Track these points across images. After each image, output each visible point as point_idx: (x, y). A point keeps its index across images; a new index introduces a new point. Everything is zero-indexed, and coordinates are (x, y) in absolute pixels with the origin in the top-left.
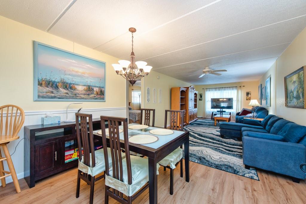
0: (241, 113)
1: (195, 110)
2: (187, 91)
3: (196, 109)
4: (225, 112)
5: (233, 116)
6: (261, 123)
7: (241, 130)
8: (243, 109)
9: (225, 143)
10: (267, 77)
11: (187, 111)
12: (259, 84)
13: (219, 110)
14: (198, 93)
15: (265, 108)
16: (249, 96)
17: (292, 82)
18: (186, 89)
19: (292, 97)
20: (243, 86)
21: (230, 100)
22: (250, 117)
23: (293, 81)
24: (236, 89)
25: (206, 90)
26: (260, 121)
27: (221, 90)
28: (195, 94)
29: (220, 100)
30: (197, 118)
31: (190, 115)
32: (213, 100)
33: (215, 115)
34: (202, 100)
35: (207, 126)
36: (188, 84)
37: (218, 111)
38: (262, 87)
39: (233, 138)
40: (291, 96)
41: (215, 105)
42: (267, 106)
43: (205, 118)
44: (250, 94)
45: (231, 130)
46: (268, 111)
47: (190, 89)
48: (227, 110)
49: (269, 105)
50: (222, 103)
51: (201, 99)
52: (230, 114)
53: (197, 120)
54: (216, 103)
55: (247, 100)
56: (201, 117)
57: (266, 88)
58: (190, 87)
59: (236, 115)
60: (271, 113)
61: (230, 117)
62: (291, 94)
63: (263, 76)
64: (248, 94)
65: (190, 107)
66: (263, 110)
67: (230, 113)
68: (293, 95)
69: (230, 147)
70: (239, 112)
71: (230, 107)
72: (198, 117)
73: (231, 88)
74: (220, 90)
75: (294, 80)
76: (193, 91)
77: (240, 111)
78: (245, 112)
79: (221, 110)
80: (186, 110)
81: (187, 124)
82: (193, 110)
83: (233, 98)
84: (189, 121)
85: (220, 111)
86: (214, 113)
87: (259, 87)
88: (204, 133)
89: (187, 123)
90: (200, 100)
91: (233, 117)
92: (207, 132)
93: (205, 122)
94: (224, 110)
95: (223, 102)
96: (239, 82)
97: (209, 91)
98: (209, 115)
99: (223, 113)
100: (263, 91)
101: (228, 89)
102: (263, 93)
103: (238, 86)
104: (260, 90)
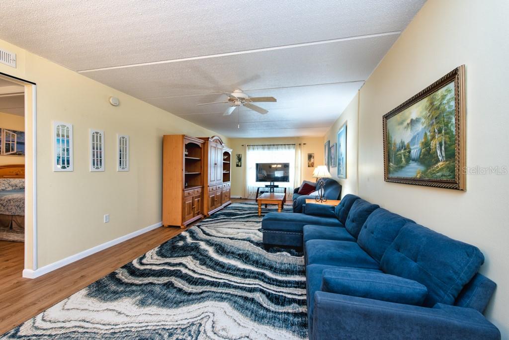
0: (302, 190)
1: (225, 184)
2: (205, 145)
3: (229, 183)
4: (277, 186)
5: (290, 193)
6: (334, 210)
7: (302, 231)
8: (304, 181)
9: (271, 268)
10: (340, 127)
11: (205, 189)
12: (326, 141)
13: (268, 183)
14: (232, 152)
15: (337, 180)
16: (312, 160)
17: (405, 124)
18: (202, 141)
19: (403, 159)
20: (304, 144)
21: (286, 166)
22: (316, 198)
23: (409, 121)
24: (294, 148)
25: (247, 148)
26: (333, 208)
27: (272, 148)
28: (226, 154)
29: (273, 166)
30: (231, 199)
31: (213, 198)
32: (259, 167)
33: (262, 192)
34: (241, 166)
35: (244, 218)
36: (208, 133)
37: (267, 186)
38: (330, 146)
39: (287, 248)
40: (401, 158)
41: (266, 175)
42: (339, 177)
43: (246, 199)
44: (314, 157)
45: (283, 232)
46: (341, 187)
47: (211, 143)
48: (282, 185)
49: (344, 176)
50: (276, 172)
51: (239, 164)
52: (285, 192)
53: (230, 204)
54: (266, 172)
55: (309, 166)
56: (239, 197)
57: (337, 146)
58: (212, 137)
59: (294, 193)
60: (347, 191)
61: (285, 195)
62: (402, 151)
63: (332, 125)
64: (310, 157)
65: (212, 179)
66: (333, 186)
67: (285, 189)
68: (407, 154)
69: (280, 283)
70: (298, 187)
71: (285, 179)
72: (231, 197)
73: (287, 146)
75: (414, 118)
76: (219, 146)
77: (299, 185)
78: (307, 188)
79: (272, 184)
80: (203, 188)
81: (205, 217)
82: (220, 186)
83: (289, 164)
84: (209, 210)
85: (271, 185)
86: (260, 190)
87: (325, 146)
88: (231, 239)
89: (206, 214)
90: (238, 166)
91: (289, 196)
92: (239, 236)
93: (243, 209)
94: (276, 183)
95: (277, 169)
96: (298, 138)
97: (253, 149)
98: (252, 193)
99: (275, 188)
100: (333, 151)
101: (282, 148)
102: (333, 155)
103: (297, 143)
104: (327, 150)
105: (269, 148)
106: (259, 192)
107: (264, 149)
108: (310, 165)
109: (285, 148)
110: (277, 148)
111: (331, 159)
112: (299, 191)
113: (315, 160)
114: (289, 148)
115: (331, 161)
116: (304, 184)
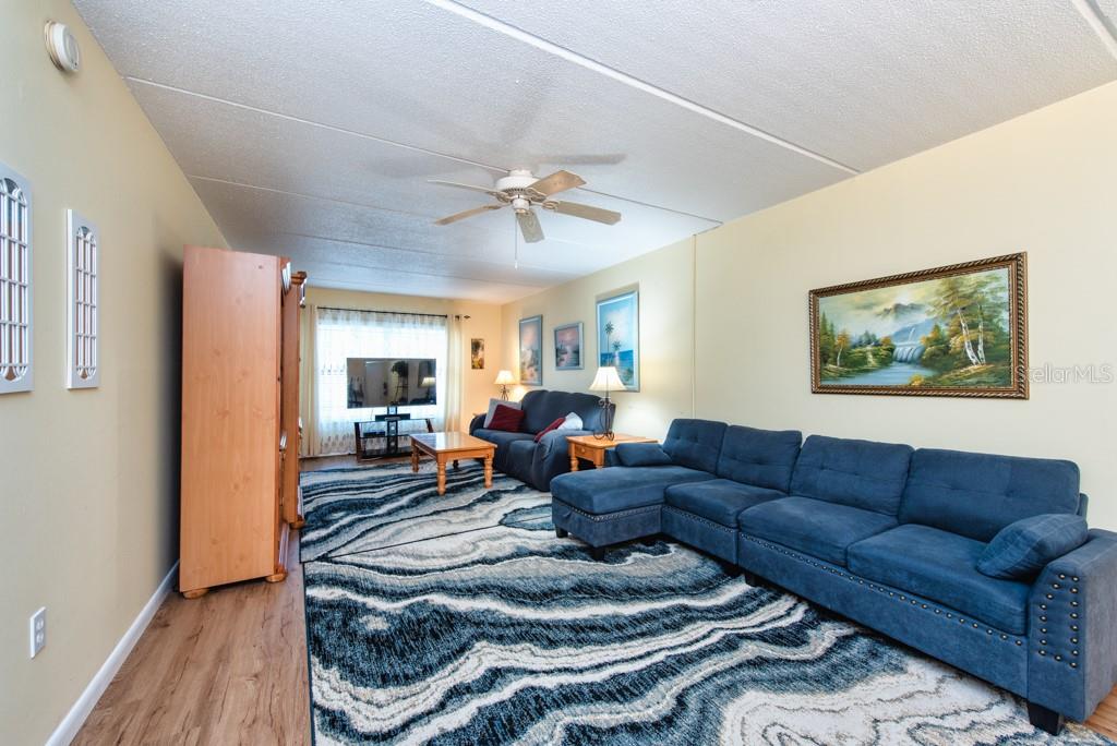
0: (496, 420)
4: (406, 417)
13: (382, 411)
16: (480, 353)
17: (880, 309)
19: (871, 360)
20: (467, 317)
21: (425, 367)
23: (889, 306)
24: (443, 324)
25: (317, 314)
27: (389, 321)
32: (356, 368)
33: (369, 436)
37: (379, 418)
40: (865, 358)
43: (315, 459)
44: (483, 347)
48: (417, 412)
55: (474, 367)
57: (590, 328)
59: (474, 428)
62: (869, 348)
64: (476, 346)
67: (430, 422)
68: (884, 352)
70: (478, 414)
71: (426, 399)
73: (426, 318)
74: (387, 324)
75: (905, 303)
79: (392, 411)
81: (293, 528)
83: (435, 360)
85: (389, 416)
86: (363, 428)
87: (521, 325)
89: (292, 518)
94: (402, 410)
96: (451, 301)
97: (335, 319)
99: (399, 422)
100: (568, 337)
101: (414, 323)
102: (569, 344)
103: (452, 313)
104: (530, 334)
105: (380, 321)
106: (362, 436)
107: (365, 320)
108: (476, 364)
109: (422, 323)
110: (402, 322)
111: (559, 352)
112: (487, 423)
113: (486, 354)
114: (431, 324)
115: (557, 356)
116: (495, 407)
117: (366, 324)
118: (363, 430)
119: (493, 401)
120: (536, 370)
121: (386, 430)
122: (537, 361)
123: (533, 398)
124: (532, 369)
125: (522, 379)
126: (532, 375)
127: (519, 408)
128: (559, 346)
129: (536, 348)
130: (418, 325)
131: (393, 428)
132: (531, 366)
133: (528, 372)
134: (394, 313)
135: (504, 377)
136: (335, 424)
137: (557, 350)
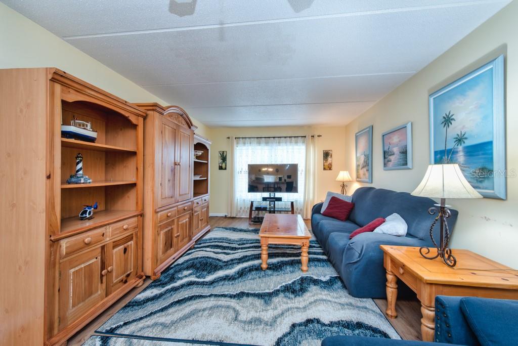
2: (148, 121)
3: (206, 197)
4: (280, 199)
5: (298, 209)
13: (266, 195)
16: (329, 159)
20: (319, 136)
24: (303, 142)
25: (235, 141)
27: (272, 142)
30: (209, 222)
31: (168, 234)
33: (258, 209)
34: (225, 169)
37: (264, 199)
44: (332, 155)
51: (224, 166)
53: (208, 231)
55: (324, 169)
56: (223, 215)
58: (167, 107)
64: (326, 155)
67: (292, 202)
70: (318, 203)
73: (294, 139)
74: (270, 144)
76: (185, 130)
79: (272, 195)
85: (270, 198)
87: (356, 136)
89: (149, 273)
90: (221, 168)
94: (278, 195)
96: (310, 127)
97: (244, 143)
98: (243, 208)
99: (276, 202)
100: (395, 139)
101: (286, 143)
102: (397, 145)
103: (309, 135)
104: (363, 142)
105: (267, 143)
106: (254, 209)
107: (259, 143)
108: (326, 167)
109: (291, 142)
110: (279, 143)
111: (386, 154)
112: (323, 210)
113: (334, 160)
114: (296, 142)
115: (385, 158)
116: (330, 198)
117: (260, 145)
118: (255, 205)
119: (329, 194)
120: (367, 170)
121: (268, 207)
122: (368, 164)
123: (362, 193)
124: (365, 170)
125: (358, 177)
126: (364, 174)
127: (350, 201)
128: (386, 149)
129: (367, 153)
130: (288, 144)
131: (272, 205)
132: (363, 167)
133: (361, 172)
134: (274, 137)
135: (343, 176)
136: (244, 200)
137: (385, 153)
